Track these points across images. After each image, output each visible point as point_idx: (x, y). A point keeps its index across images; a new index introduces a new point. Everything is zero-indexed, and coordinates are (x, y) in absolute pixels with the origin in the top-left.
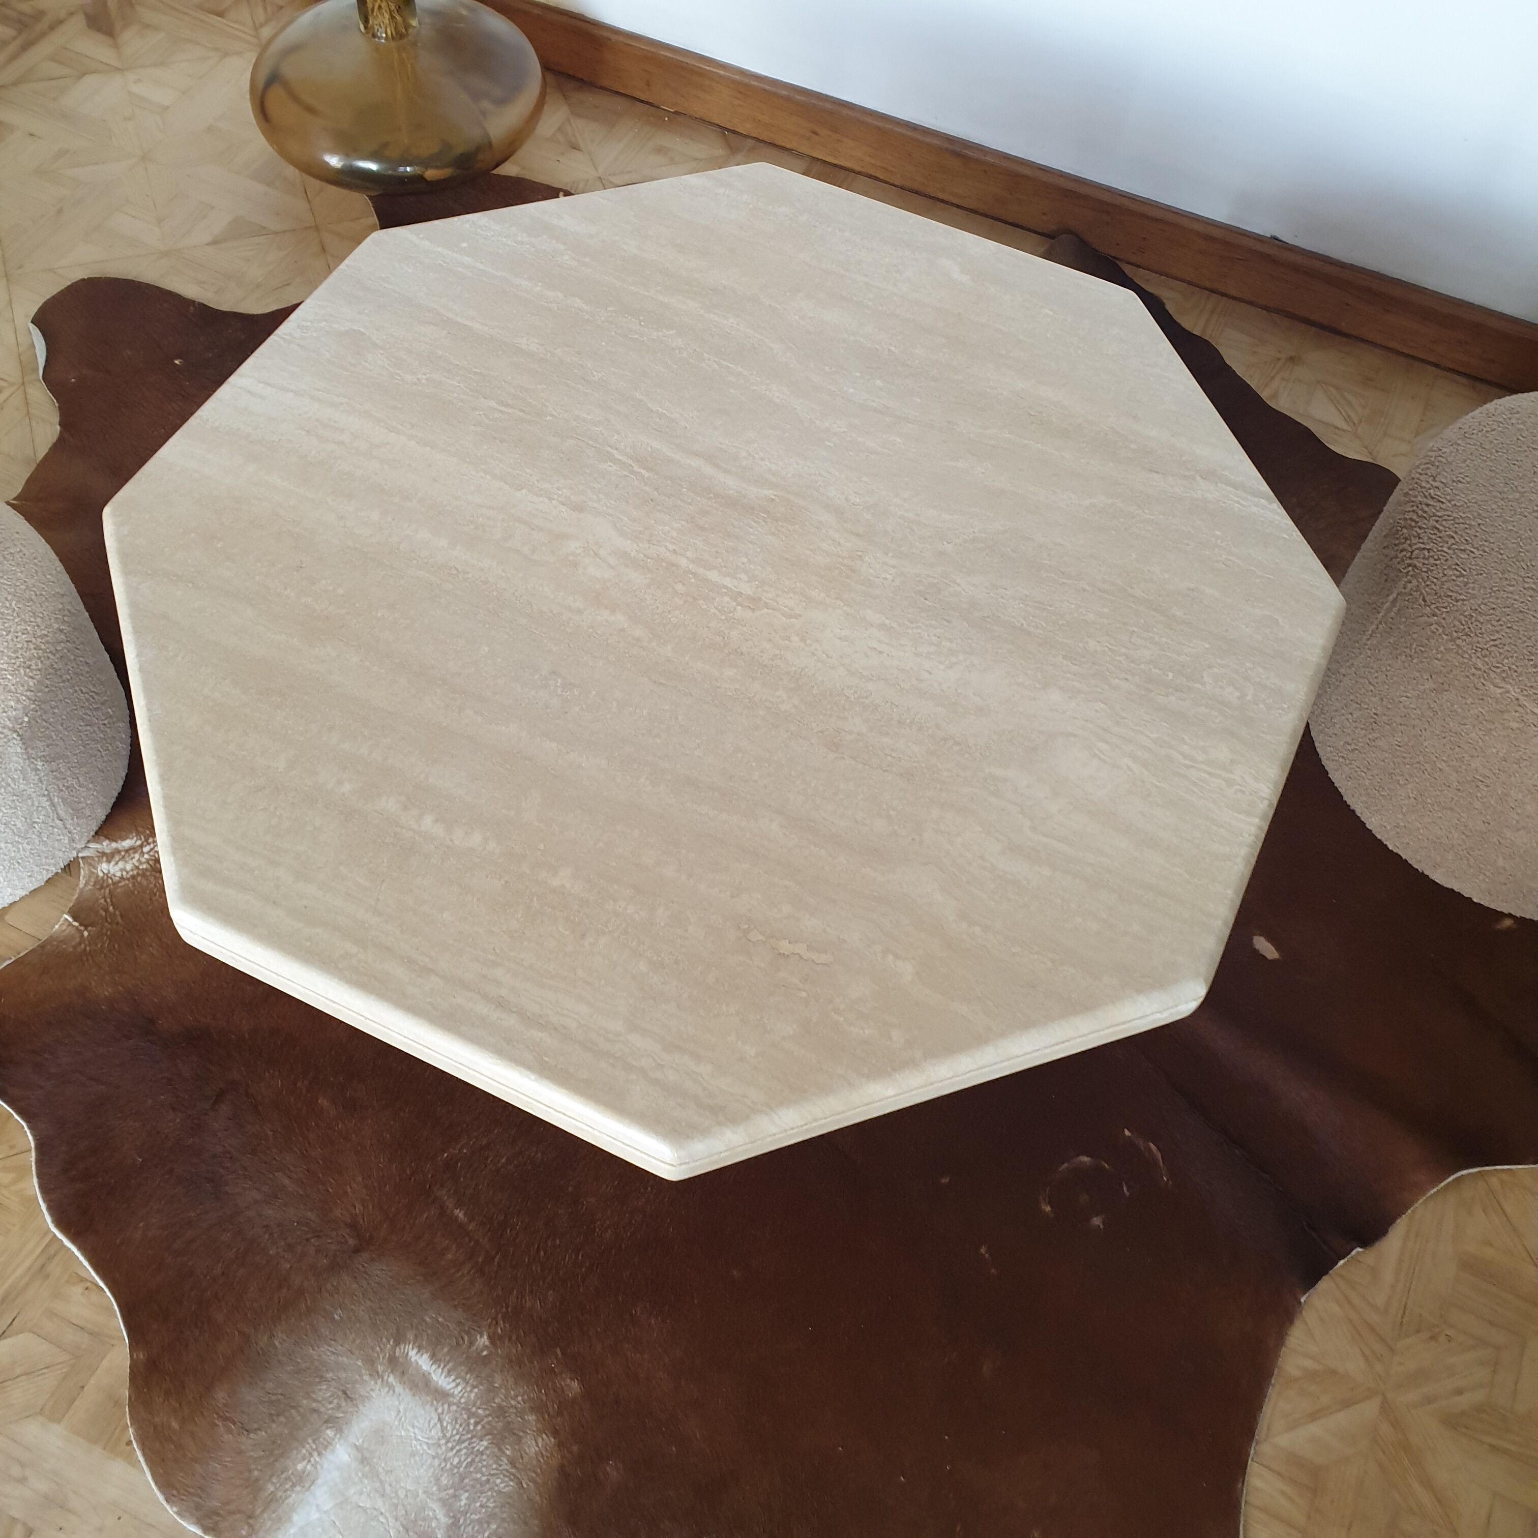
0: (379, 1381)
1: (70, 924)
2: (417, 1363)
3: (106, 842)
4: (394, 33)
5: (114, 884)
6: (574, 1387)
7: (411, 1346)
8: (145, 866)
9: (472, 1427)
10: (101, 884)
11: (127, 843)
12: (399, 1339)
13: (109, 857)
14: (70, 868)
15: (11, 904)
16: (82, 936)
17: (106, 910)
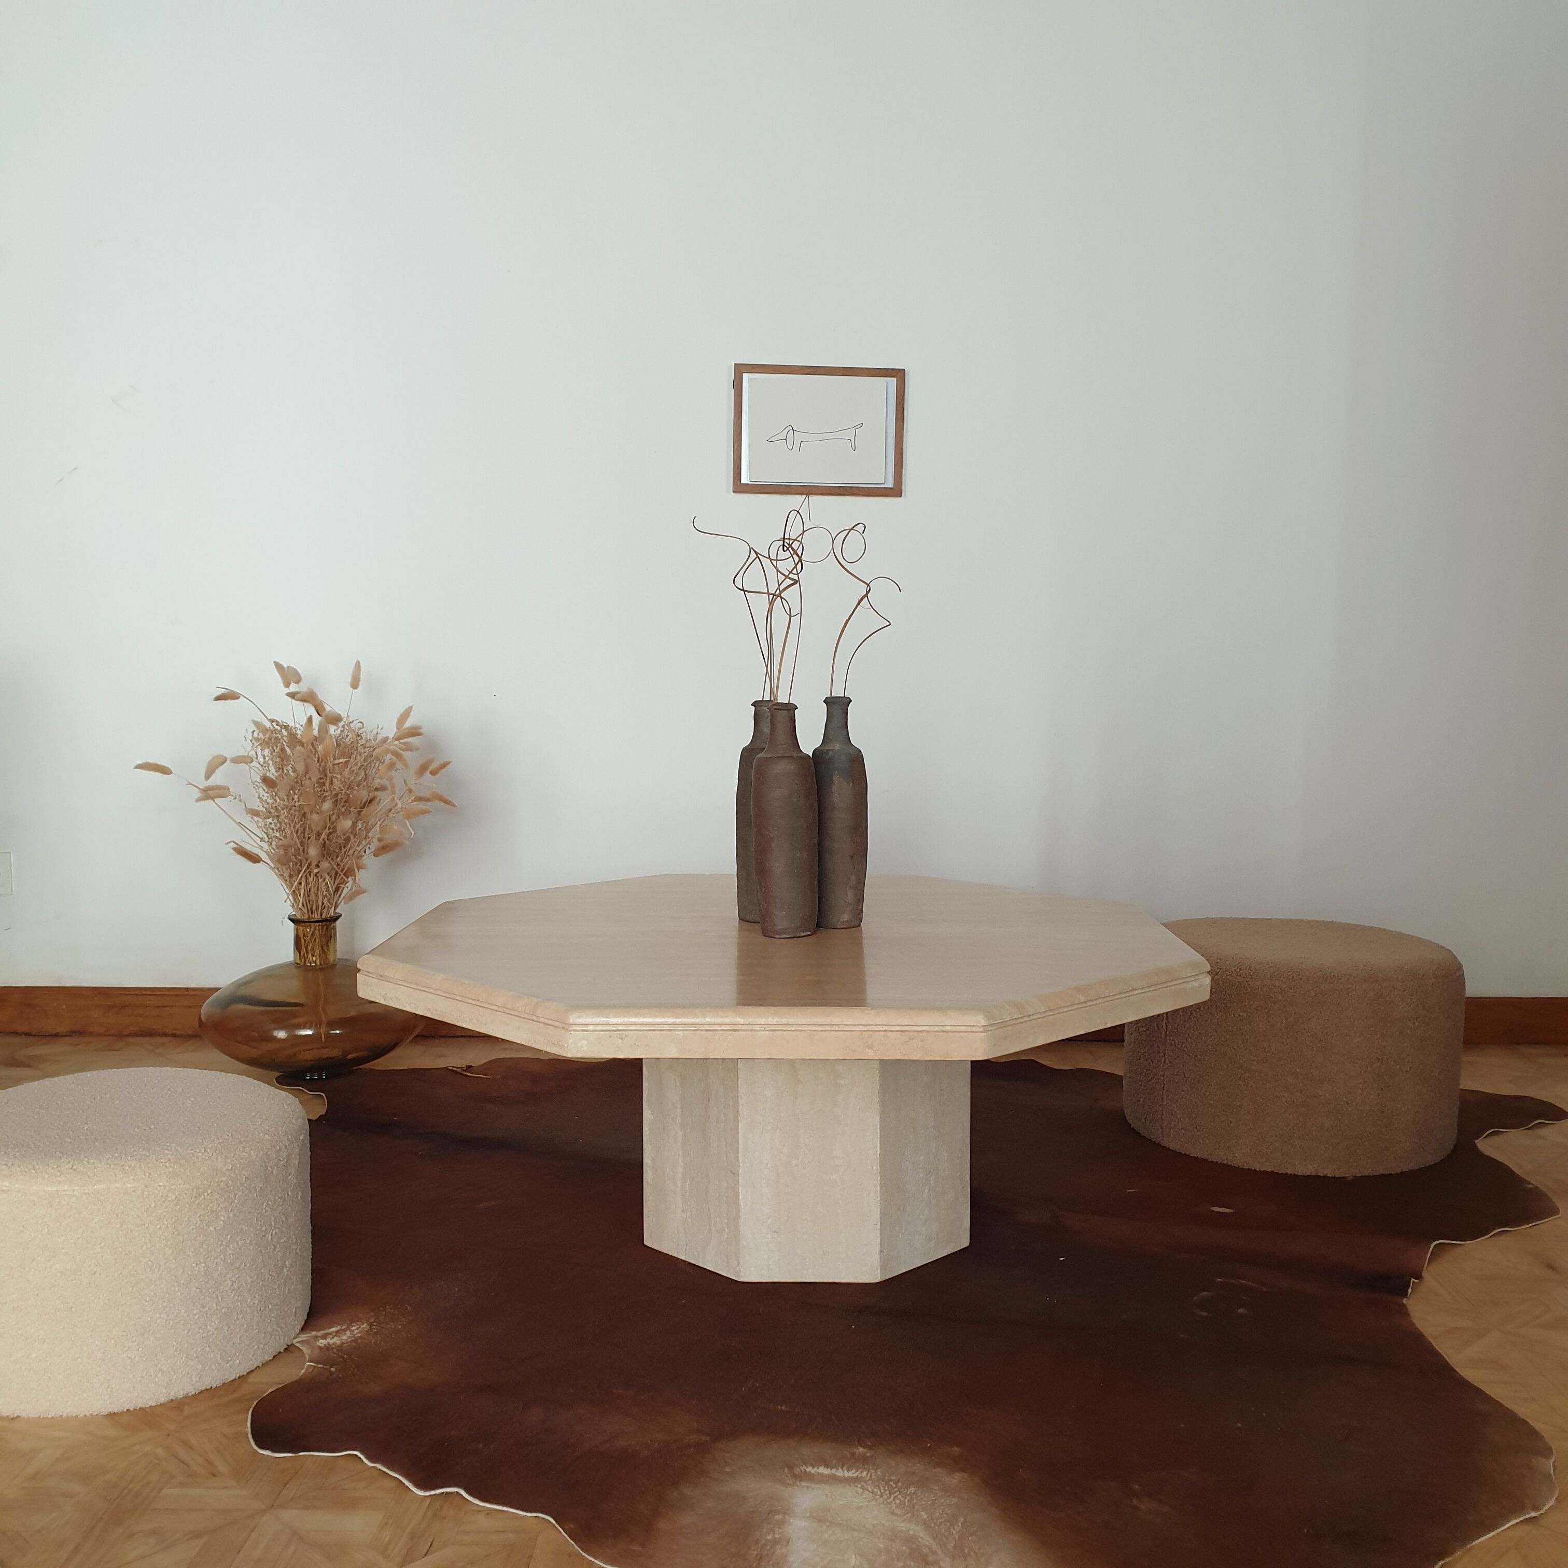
0: (796, 1487)
1: (314, 1367)
2: (818, 1473)
3: (314, 1333)
4: (322, 963)
5: (338, 1346)
6: (956, 1450)
7: (804, 1467)
8: (359, 1335)
9: (894, 1486)
10: (328, 1348)
11: (334, 1329)
12: (791, 1467)
13: (324, 1337)
14: (289, 1348)
15: (248, 1373)
16: (330, 1371)
17: (342, 1357)
